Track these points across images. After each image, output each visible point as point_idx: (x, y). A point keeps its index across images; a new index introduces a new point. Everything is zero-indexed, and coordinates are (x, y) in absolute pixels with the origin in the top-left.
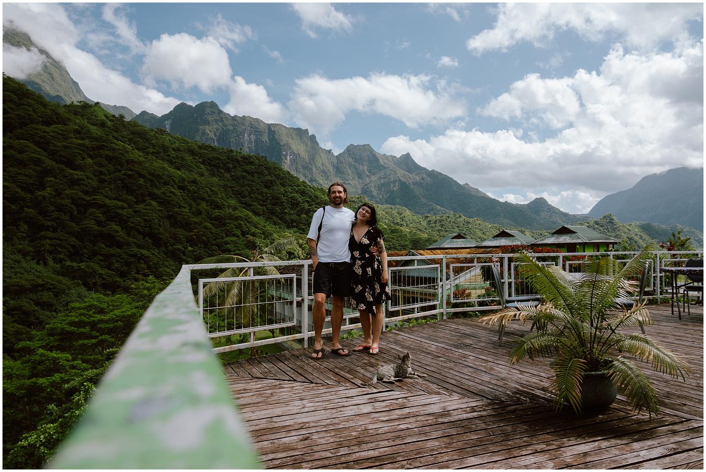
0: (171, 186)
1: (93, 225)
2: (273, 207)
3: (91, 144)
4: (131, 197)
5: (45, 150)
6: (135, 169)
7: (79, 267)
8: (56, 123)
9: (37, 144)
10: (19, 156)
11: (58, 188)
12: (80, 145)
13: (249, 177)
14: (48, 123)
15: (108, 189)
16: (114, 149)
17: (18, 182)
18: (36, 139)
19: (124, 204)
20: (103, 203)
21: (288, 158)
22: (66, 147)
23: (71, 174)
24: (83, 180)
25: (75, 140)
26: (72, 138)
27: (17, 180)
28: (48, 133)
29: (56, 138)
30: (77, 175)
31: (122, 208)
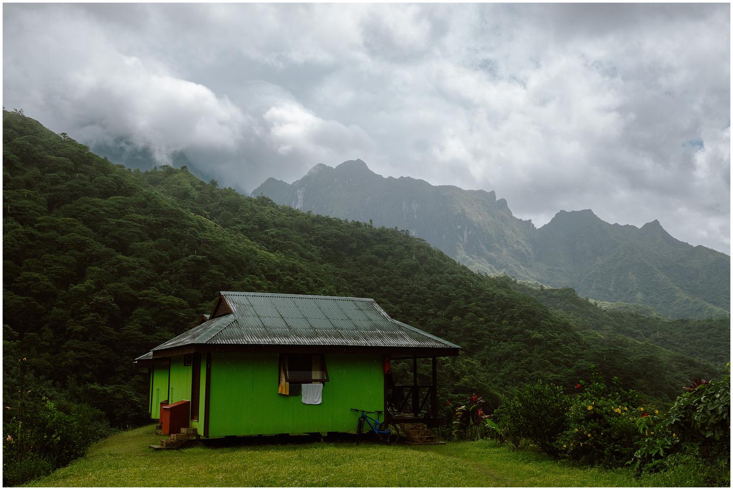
0: (257, 275)
1: (136, 331)
2: (412, 305)
3: (156, 220)
4: (195, 292)
5: (95, 230)
6: (208, 252)
7: (105, 391)
8: (115, 194)
9: (86, 222)
10: (61, 238)
11: (100, 279)
12: (140, 221)
13: (380, 261)
14: (106, 195)
15: (167, 281)
16: (185, 226)
17: (52, 273)
18: (86, 215)
19: (183, 301)
20: (155, 301)
21: (465, 234)
22: (120, 225)
23: (119, 261)
24: (134, 268)
25: (135, 215)
26: (132, 212)
27: (51, 270)
28: (101, 206)
29: (111, 214)
30: (128, 262)
31: (182, 307)
